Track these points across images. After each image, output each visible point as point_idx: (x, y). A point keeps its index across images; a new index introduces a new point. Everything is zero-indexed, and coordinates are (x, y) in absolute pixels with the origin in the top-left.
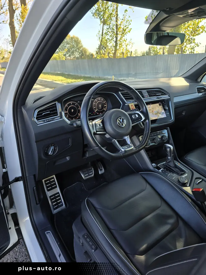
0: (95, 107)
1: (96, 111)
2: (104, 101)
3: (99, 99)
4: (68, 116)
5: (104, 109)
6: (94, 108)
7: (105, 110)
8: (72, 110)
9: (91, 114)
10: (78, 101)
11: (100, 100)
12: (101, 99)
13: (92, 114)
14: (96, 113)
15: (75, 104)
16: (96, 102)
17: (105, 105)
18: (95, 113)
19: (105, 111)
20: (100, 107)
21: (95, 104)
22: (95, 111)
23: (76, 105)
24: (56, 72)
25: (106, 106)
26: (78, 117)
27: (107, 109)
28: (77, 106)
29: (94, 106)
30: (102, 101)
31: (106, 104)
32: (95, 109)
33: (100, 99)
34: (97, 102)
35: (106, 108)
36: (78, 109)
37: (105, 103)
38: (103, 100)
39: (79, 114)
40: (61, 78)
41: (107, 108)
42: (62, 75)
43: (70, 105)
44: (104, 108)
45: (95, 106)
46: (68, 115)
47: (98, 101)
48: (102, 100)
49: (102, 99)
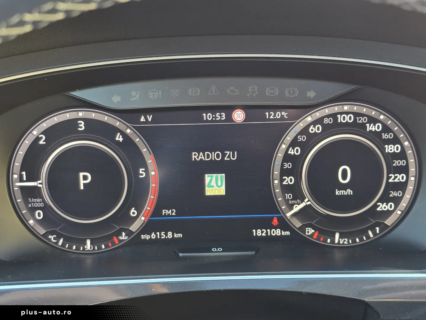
0: (289, 180)
1: (297, 208)
2: (396, 141)
3: (346, 119)
4: (39, 215)
5: (383, 207)
6: (286, 189)
7: (388, 213)
8: (85, 178)
11: (345, 128)
12: (362, 120)
14: (297, 224)
16: (303, 139)
17: (398, 178)
18: (284, 223)
19: (389, 221)
20: (344, 187)
21: (296, 151)
22: (291, 207)
23: (119, 138)
25: (402, 187)
26: (129, 233)
27: (406, 212)
28: (128, 148)
29: (284, 172)
30: (375, 136)
31: (405, 170)
32: (288, 196)
33: (356, 115)
34: (315, 139)
35: (397, 201)
36: (133, 174)
37: (402, 155)
38: (386, 129)
39: (133, 212)
41: (412, 203)
43: (66, 130)
44: (385, 199)
45: (296, 172)
46: (46, 209)
47: (328, 130)
48: (376, 128)
49: (373, 120)
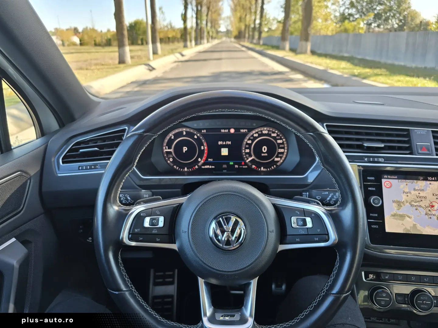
0: (248, 151)
1: (250, 159)
2: (281, 139)
3: (265, 132)
4: (171, 160)
5: (276, 159)
6: (247, 153)
7: (278, 161)
8: (185, 149)
9: (233, 165)
10: (204, 129)
11: (265, 135)
12: (270, 133)
13: (236, 166)
14: (250, 164)
15: (195, 134)
16: (252, 138)
17: (281, 150)
18: (246, 164)
19: (278, 164)
20: (264, 153)
21: (250, 142)
22: (248, 159)
23: (196, 137)
24: (341, 54)
25: (283, 153)
26: (198, 166)
27: (284, 161)
28: (198, 140)
29: (246, 148)
30: (274, 137)
31: (283, 148)
32: (247, 156)
33: (269, 131)
34: (256, 138)
35: (281, 157)
36: (200, 148)
37: (283, 143)
38: (278, 135)
39: (199, 160)
40: (344, 64)
41: (285, 158)
42: (350, 59)
43: (180, 134)
44: (277, 157)
45: (249, 148)
46: (173, 158)
47: (260, 135)
48: (275, 135)
49: (274, 133)
